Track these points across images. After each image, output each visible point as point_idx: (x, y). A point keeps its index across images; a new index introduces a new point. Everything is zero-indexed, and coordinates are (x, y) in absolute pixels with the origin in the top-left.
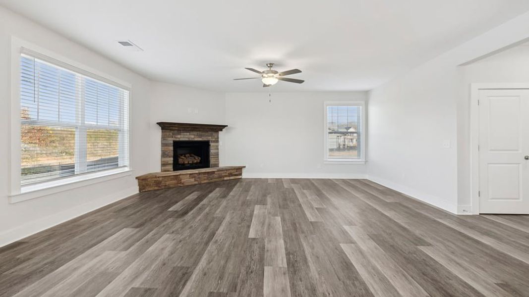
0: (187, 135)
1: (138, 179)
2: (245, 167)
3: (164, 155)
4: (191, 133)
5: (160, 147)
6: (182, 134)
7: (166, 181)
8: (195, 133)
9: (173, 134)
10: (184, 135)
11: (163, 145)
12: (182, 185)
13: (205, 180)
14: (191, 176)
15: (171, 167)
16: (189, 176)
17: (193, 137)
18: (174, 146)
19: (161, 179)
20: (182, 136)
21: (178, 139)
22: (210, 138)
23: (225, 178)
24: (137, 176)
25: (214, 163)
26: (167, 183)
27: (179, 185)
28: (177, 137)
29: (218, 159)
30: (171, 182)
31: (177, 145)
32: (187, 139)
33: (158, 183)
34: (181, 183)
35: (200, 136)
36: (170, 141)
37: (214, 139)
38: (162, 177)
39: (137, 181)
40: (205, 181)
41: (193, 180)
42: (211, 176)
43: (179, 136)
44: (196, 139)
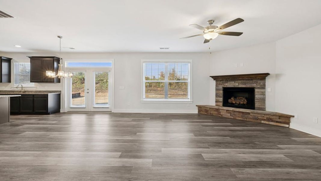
0: (232, 83)
1: (198, 107)
2: (294, 116)
3: (217, 95)
4: (236, 82)
5: (215, 91)
6: (229, 82)
7: (211, 111)
8: (240, 82)
9: (222, 83)
10: (230, 83)
11: (217, 90)
12: (221, 116)
13: (239, 117)
14: (227, 111)
15: (221, 104)
16: (226, 111)
17: (237, 84)
18: (223, 90)
19: (208, 109)
20: (229, 84)
21: (226, 86)
22: (254, 85)
23: (262, 122)
24: (197, 105)
25: (258, 106)
26: (212, 112)
27: (219, 115)
28: (225, 84)
29: (265, 104)
30: (214, 112)
31: (225, 90)
32: (233, 86)
33: (207, 111)
34: (220, 114)
35: (245, 84)
36: (221, 87)
37: (259, 86)
38: (209, 108)
39: (197, 108)
40: (240, 119)
41: (229, 115)
42: (246, 116)
43: (227, 84)
44: (240, 86)
